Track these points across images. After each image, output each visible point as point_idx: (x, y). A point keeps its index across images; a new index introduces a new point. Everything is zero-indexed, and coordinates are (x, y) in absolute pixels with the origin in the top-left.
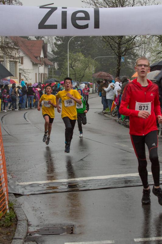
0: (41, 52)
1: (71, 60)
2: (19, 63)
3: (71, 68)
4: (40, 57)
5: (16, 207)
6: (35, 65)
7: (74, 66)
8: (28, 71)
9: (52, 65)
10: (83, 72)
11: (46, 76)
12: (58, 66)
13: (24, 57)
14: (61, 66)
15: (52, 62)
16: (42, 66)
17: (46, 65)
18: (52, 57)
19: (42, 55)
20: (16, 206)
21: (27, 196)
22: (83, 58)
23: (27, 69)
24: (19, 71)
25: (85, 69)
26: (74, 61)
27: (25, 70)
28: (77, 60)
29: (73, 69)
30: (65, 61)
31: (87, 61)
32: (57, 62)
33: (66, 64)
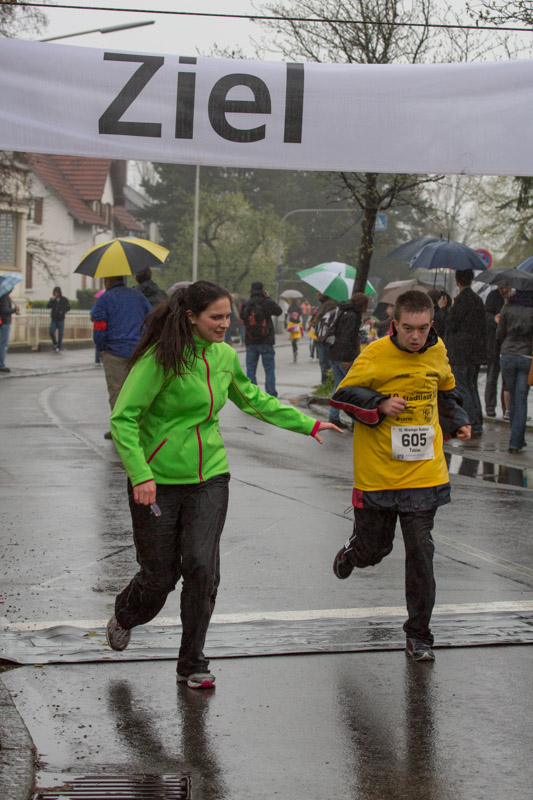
0: (103, 185)
1: (207, 216)
2: (29, 218)
3: (204, 245)
4: (100, 201)
6: (81, 226)
7: (214, 238)
8: (59, 248)
9: (141, 232)
10: (245, 260)
13: (45, 201)
14: (169, 235)
15: (139, 221)
16: (105, 232)
17: (120, 229)
18: (140, 203)
19: (107, 197)
21: (38, 669)
22: (248, 213)
23: (55, 240)
24: (28, 246)
25: (252, 248)
26: (215, 220)
27: (47, 243)
28: (225, 218)
29: (211, 246)
30: (185, 221)
31: (259, 222)
32: (158, 223)
33: (189, 229)
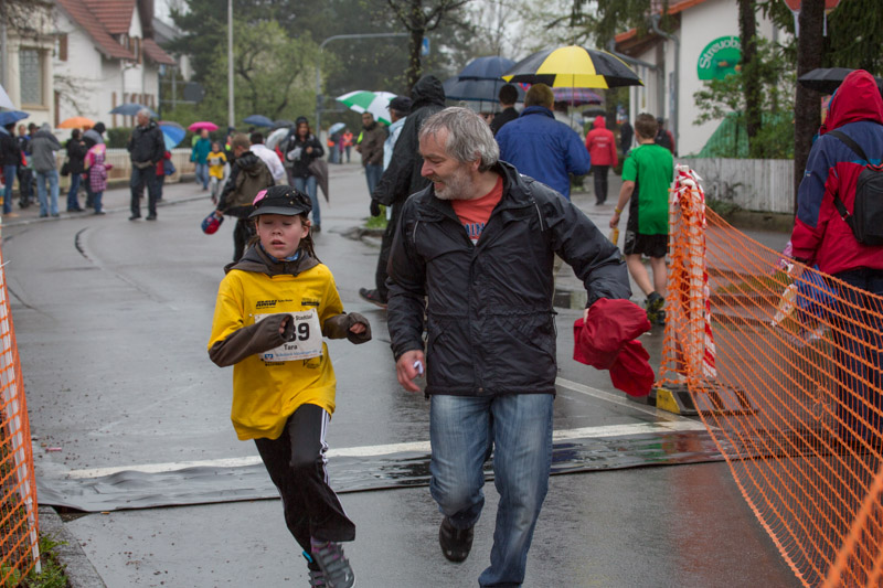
0: (130, 18)
1: (241, 46)
2: (54, 55)
3: (240, 76)
4: (127, 34)
5: (65, 554)
6: (110, 62)
7: (250, 69)
8: (87, 84)
9: (172, 65)
10: (283, 91)
11: (149, 103)
12: (194, 69)
13: (70, 36)
14: (202, 67)
15: (170, 53)
16: (134, 66)
17: (150, 64)
18: (170, 36)
19: (135, 30)
20: (64, 549)
21: (105, 517)
22: (284, 42)
23: (83, 76)
24: (55, 83)
25: (289, 78)
26: (250, 50)
27: (75, 79)
28: (259, 47)
29: (246, 77)
30: (218, 52)
31: (296, 50)
32: (190, 56)
33: (223, 60)
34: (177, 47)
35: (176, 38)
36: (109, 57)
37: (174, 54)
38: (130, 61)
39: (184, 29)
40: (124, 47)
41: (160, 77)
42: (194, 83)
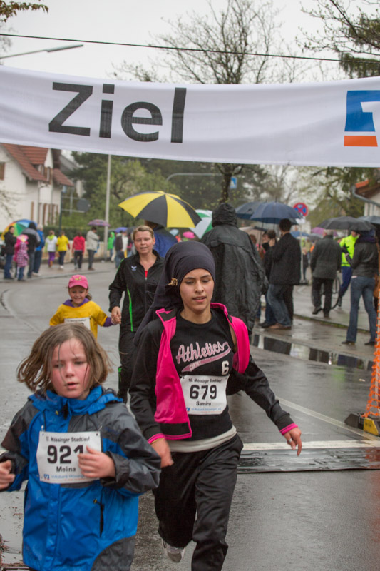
0: (46, 155)
3: (114, 196)
4: (43, 165)
6: (31, 182)
7: (120, 192)
8: (16, 196)
9: (71, 186)
11: (55, 210)
12: (85, 189)
13: (6, 164)
14: (91, 189)
15: (70, 178)
16: (47, 186)
17: (57, 185)
18: (71, 167)
19: (49, 163)
22: (144, 175)
23: (13, 191)
27: (8, 193)
28: (127, 178)
29: (118, 197)
31: (151, 181)
32: (83, 181)
33: (103, 185)
34: (75, 175)
35: (74, 169)
36: (31, 179)
37: (73, 179)
38: (44, 182)
39: (80, 164)
40: (41, 173)
41: (63, 194)
42: (84, 199)
